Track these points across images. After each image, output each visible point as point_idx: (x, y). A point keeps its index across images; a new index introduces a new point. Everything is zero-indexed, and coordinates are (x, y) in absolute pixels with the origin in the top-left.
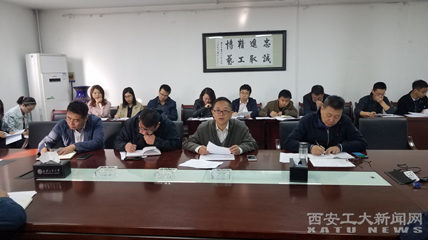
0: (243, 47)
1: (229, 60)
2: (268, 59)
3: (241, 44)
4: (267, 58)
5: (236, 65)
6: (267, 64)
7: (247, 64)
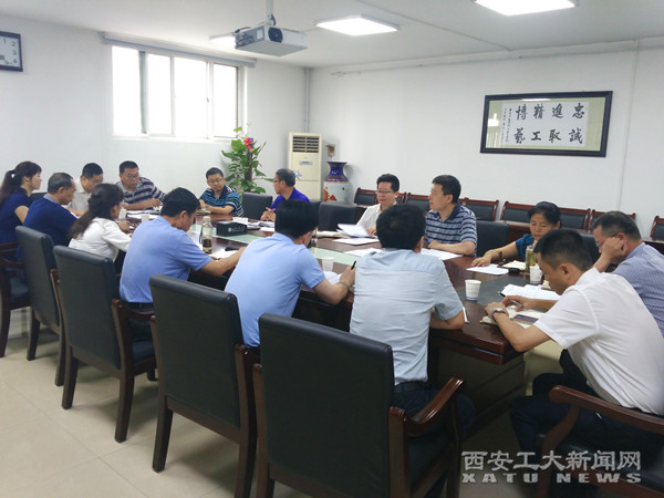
0: (540, 116)
1: (518, 136)
2: (578, 137)
3: (539, 111)
4: (576, 136)
5: (527, 144)
6: (575, 146)
7: (545, 143)
